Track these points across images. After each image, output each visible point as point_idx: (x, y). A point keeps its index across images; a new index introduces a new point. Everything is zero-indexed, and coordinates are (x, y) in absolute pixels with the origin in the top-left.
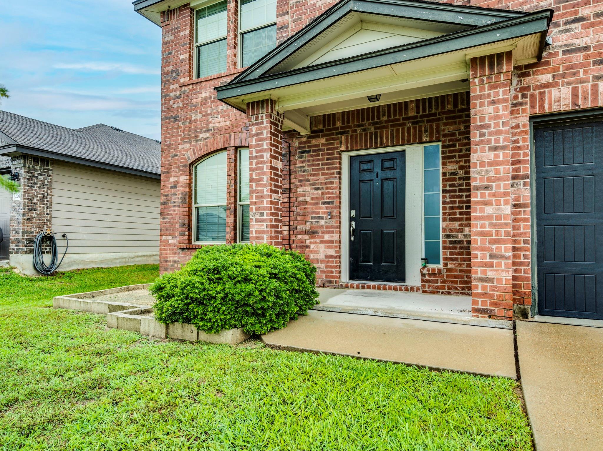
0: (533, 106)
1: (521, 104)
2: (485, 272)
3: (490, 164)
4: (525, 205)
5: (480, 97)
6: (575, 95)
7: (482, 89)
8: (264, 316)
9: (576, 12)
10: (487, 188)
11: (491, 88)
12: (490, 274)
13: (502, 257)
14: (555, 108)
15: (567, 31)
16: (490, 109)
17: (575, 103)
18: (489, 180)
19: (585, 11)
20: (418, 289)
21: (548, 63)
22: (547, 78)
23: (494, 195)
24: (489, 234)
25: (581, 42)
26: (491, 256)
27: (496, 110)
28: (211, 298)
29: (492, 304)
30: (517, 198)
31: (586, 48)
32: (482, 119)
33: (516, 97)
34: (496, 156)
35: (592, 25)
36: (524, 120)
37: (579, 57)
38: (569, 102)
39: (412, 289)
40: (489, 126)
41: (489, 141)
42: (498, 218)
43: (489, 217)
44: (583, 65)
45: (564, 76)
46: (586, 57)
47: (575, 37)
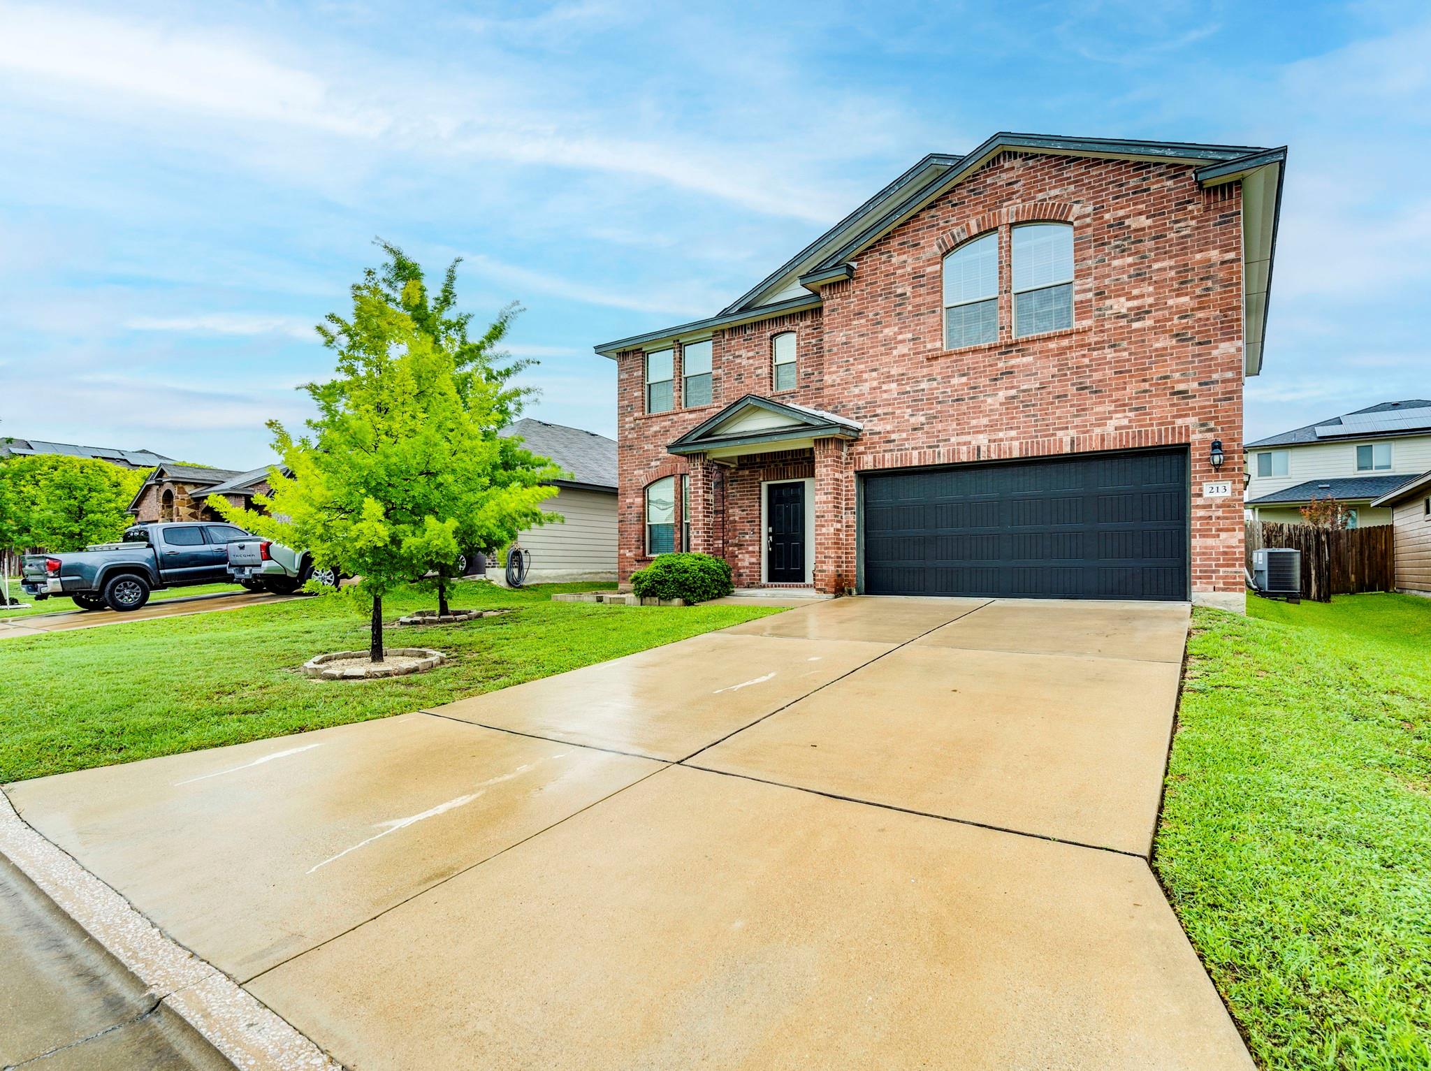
0: (855, 466)
1: (849, 463)
2: (822, 567)
3: (825, 503)
4: (852, 526)
5: (819, 462)
6: (875, 461)
7: (821, 458)
8: (695, 592)
9: (875, 411)
10: (823, 516)
11: (825, 457)
12: (825, 567)
13: (830, 557)
14: (866, 468)
15: (871, 421)
16: (824, 470)
17: (875, 466)
18: (824, 512)
19: (879, 411)
20: (811, 586)
21: (862, 440)
22: (861, 448)
23: (826, 521)
24: (824, 544)
25: (877, 429)
26: (825, 557)
27: (827, 471)
28: (666, 581)
29: (826, 585)
30: (847, 522)
31: (880, 433)
32: (821, 475)
33: (847, 459)
34: (827, 498)
35: (882, 419)
36: (852, 473)
37: (876, 438)
38: (872, 464)
39: (808, 585)
40: (823, 480)
41: (824, 489)
42: (828, 534)
43: (824, 534)
44: (878, 443)
45: (869, 448)
46: (880, 438)
47: (874, 425)
